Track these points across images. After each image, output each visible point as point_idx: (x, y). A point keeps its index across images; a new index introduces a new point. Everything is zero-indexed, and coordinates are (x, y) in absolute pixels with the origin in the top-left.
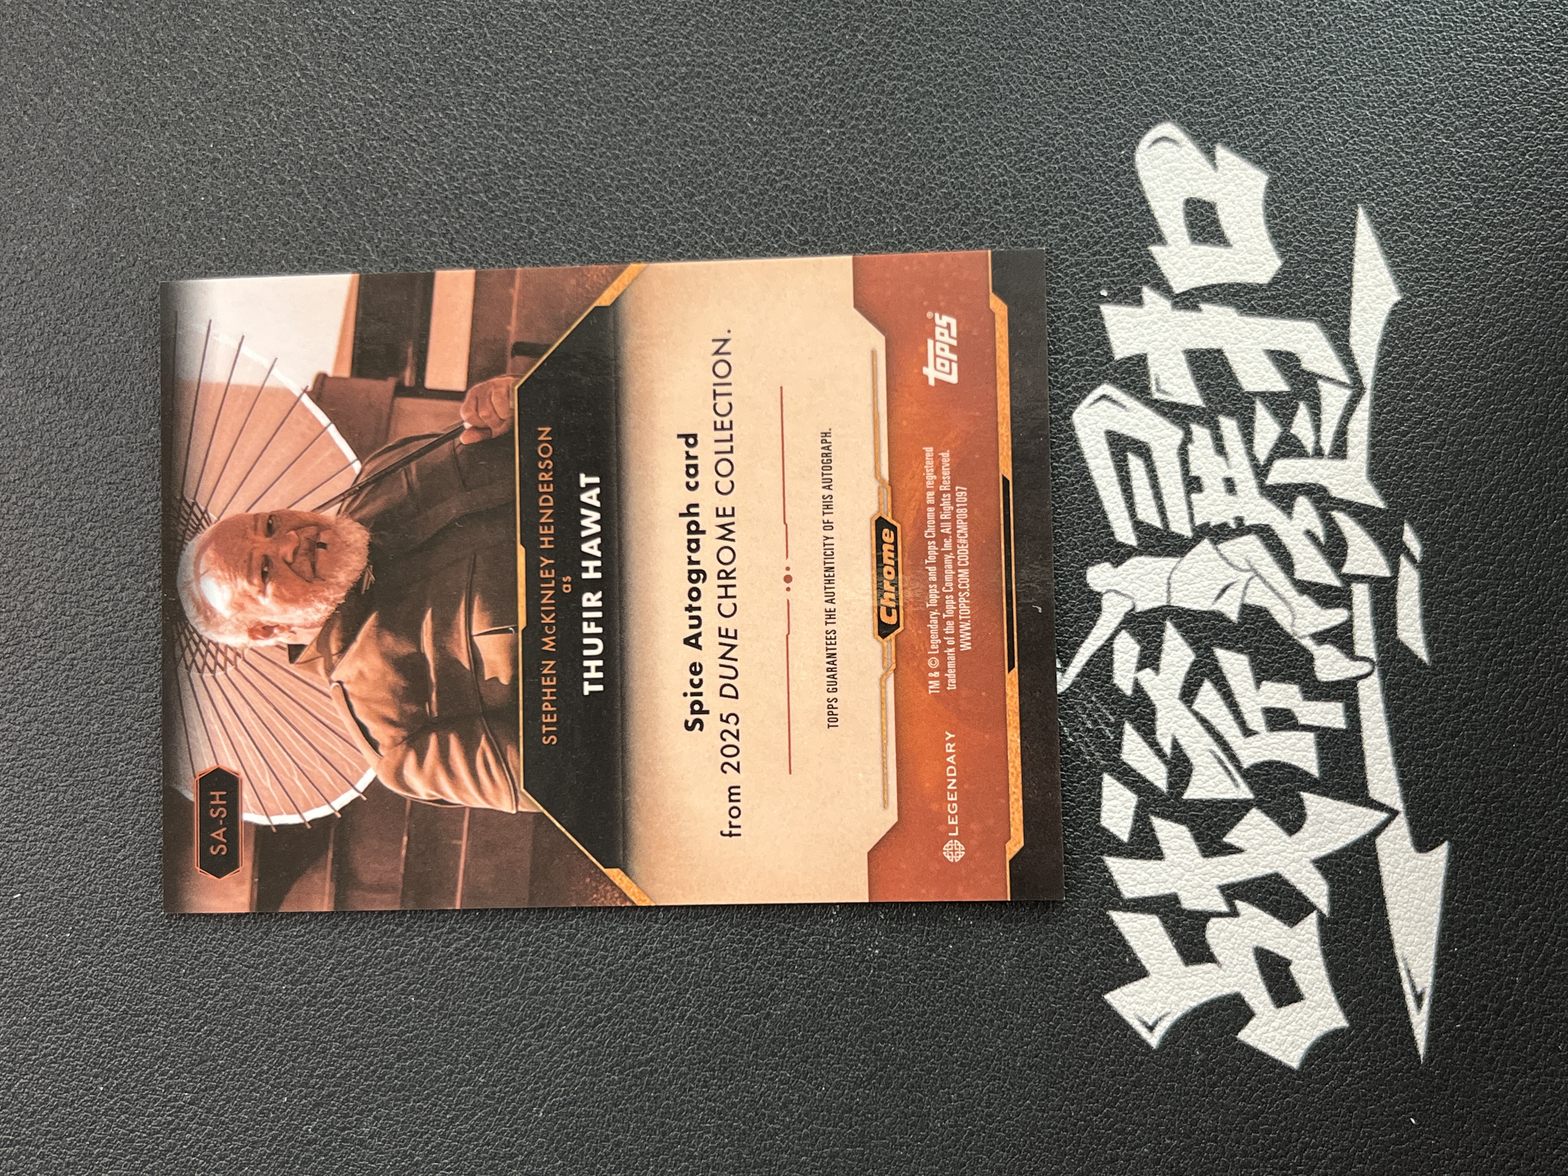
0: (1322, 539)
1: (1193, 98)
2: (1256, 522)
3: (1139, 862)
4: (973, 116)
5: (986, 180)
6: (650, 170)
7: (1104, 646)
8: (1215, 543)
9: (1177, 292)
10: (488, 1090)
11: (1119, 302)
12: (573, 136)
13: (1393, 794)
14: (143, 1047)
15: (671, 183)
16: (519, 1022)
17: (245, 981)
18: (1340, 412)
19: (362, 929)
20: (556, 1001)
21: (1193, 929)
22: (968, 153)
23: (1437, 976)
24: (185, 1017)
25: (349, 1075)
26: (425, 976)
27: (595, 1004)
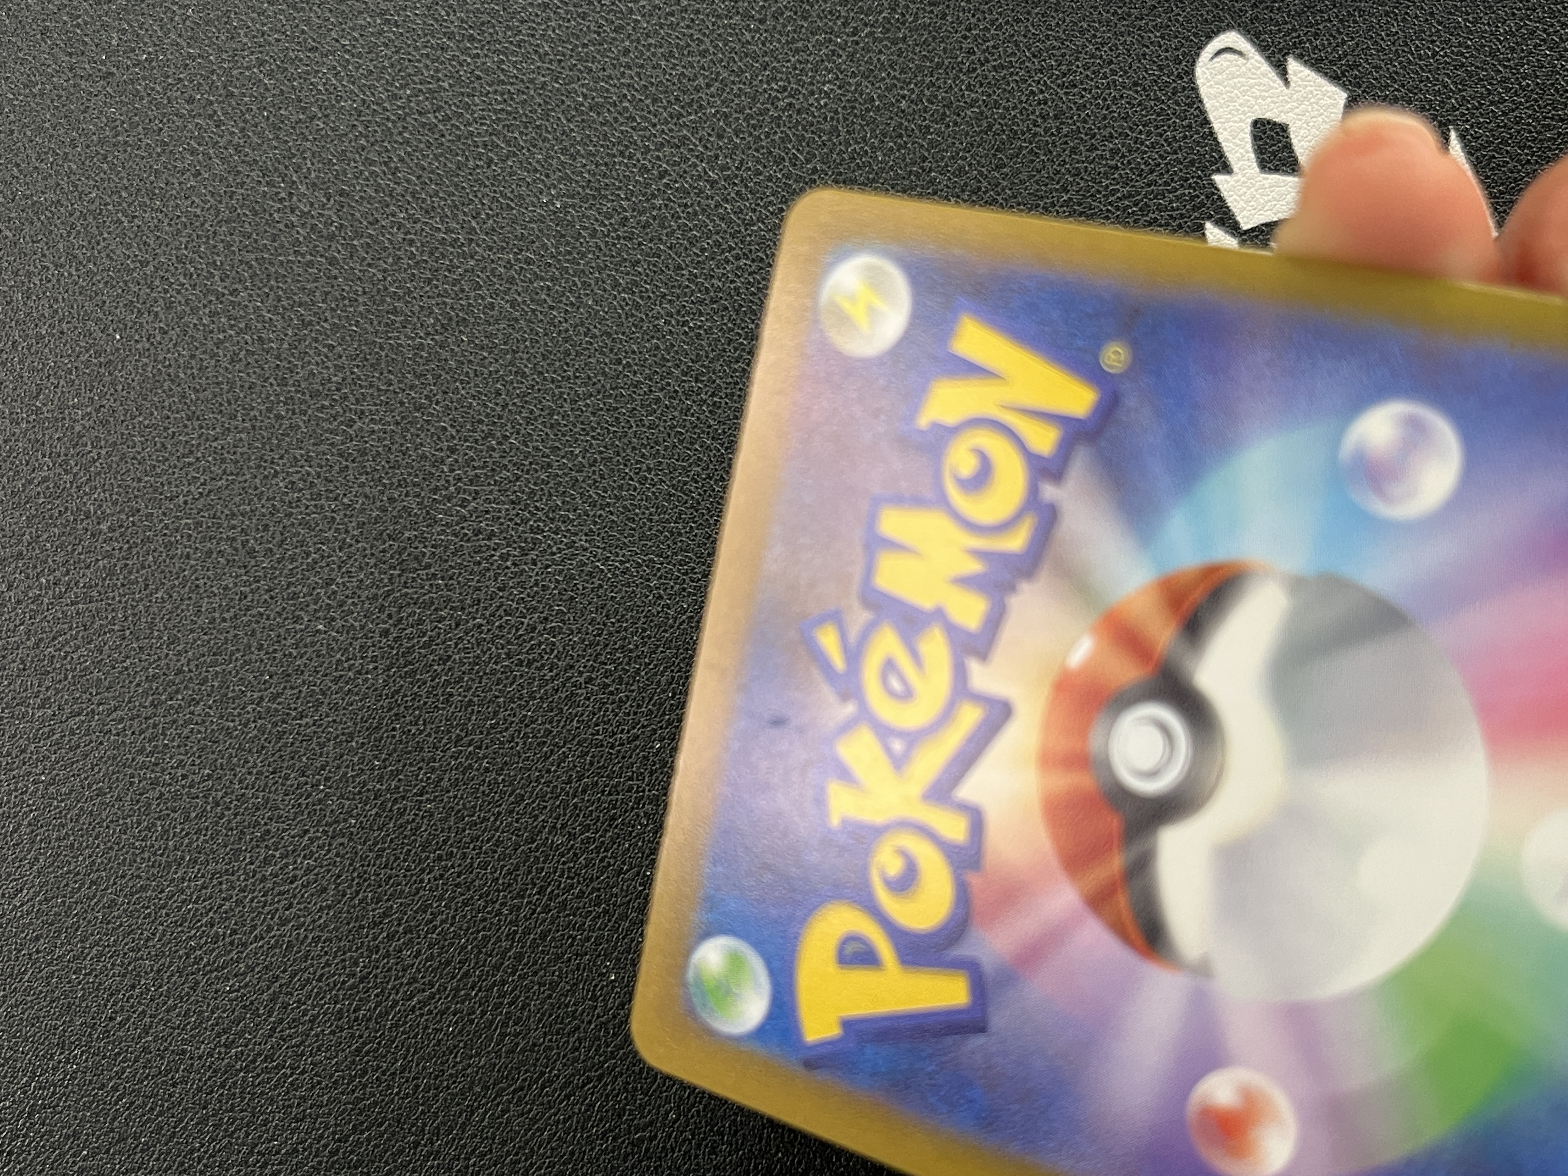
4: (1007, 23)
5: (1024, 98)
6: (629, 85)
9: (1245, 228)
10: (461, 1164)
12: (537, 45)
14: (50, 1125)
15: (655, 101)
16: (495, 1084)
17: (170, 1044)
19: (308, 981)
20: (537, 1060)
22: (1002, 66)
24: (99, 1089)
25: (296, 1150)
26: (383, 1034)
27: (583, 1061)
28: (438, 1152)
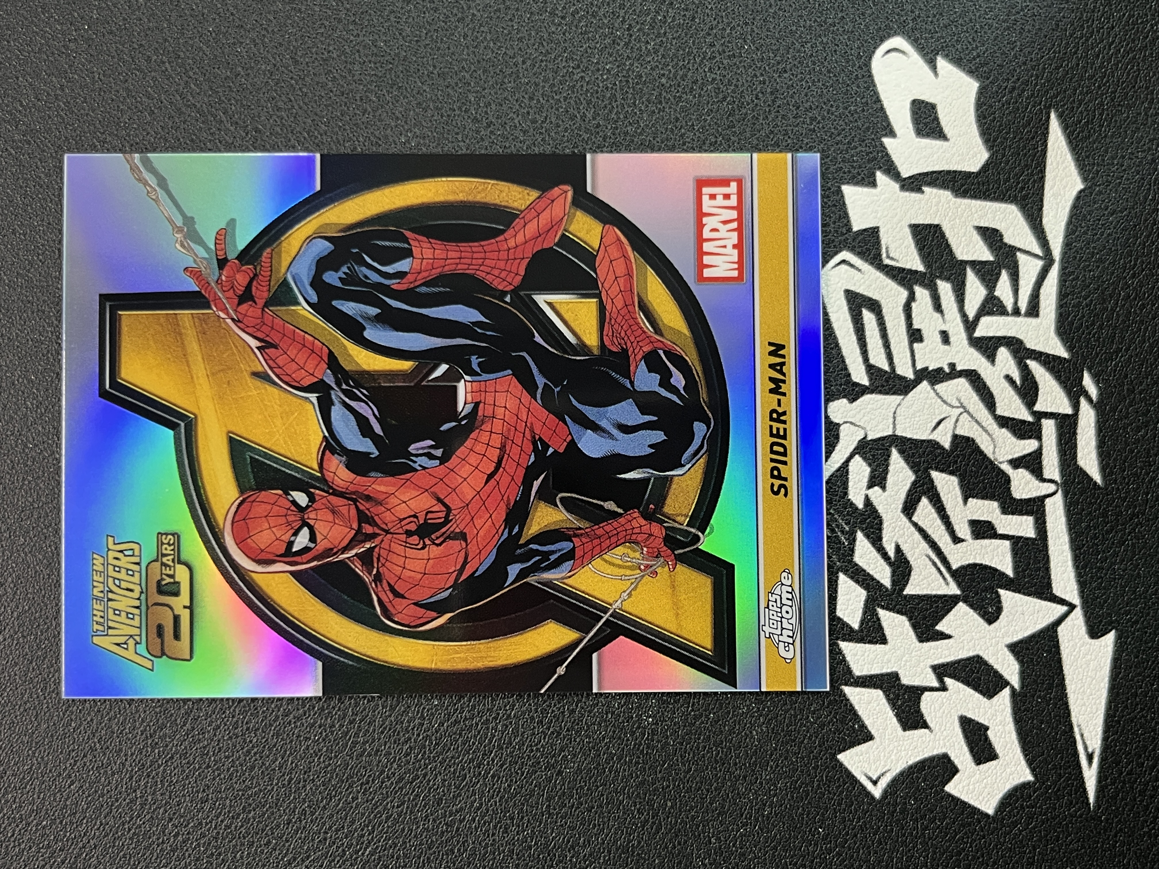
0: (1018, 382)
1: (919, 17)
2: (966, 368)
3: (867, 645)
5: (749, 79)
7: (840, 467)
8: (933, 384)
9: (904, 177)
11: (857, 184)
13: (1072, 591)
15: (485, 72)
16: (348, 779)
18: (1034, 280)
21: (910, 700)
22: (734, 56)
23: (1105, 739)
26: (267, 740)
27: (413, 763)
28: (304, 828)
